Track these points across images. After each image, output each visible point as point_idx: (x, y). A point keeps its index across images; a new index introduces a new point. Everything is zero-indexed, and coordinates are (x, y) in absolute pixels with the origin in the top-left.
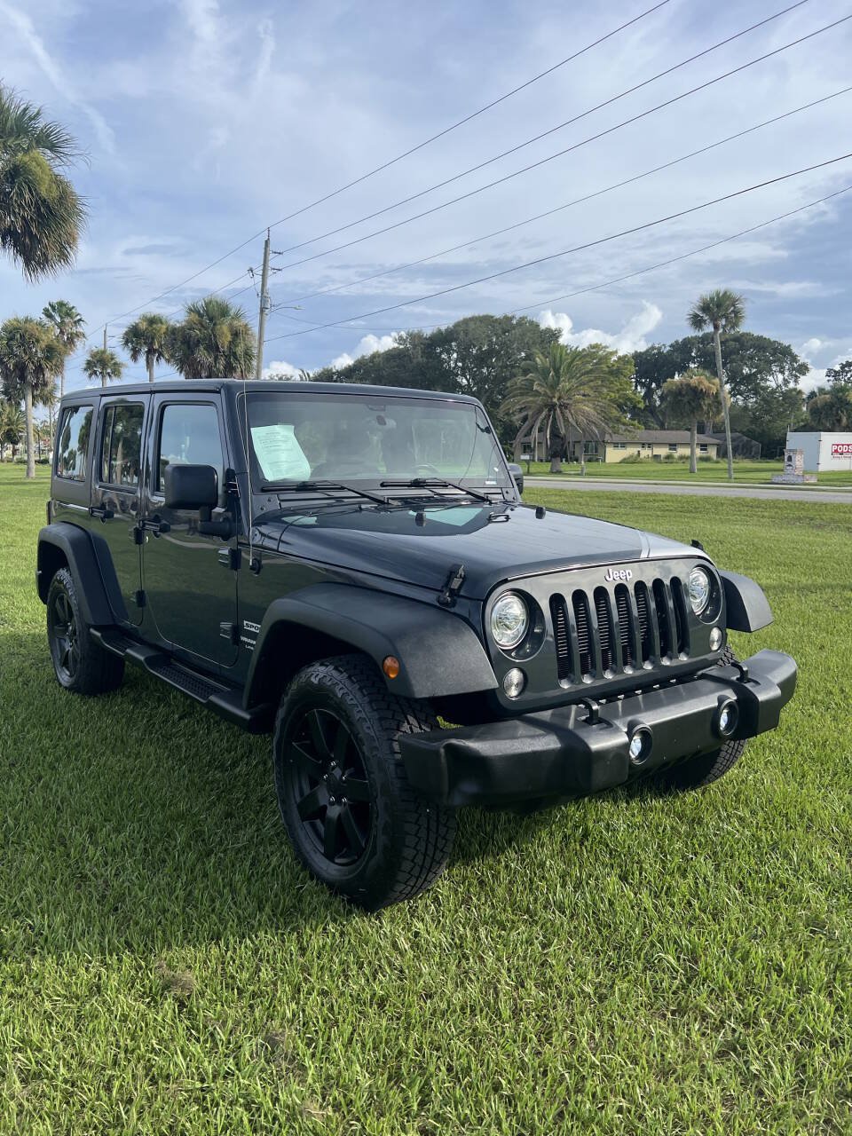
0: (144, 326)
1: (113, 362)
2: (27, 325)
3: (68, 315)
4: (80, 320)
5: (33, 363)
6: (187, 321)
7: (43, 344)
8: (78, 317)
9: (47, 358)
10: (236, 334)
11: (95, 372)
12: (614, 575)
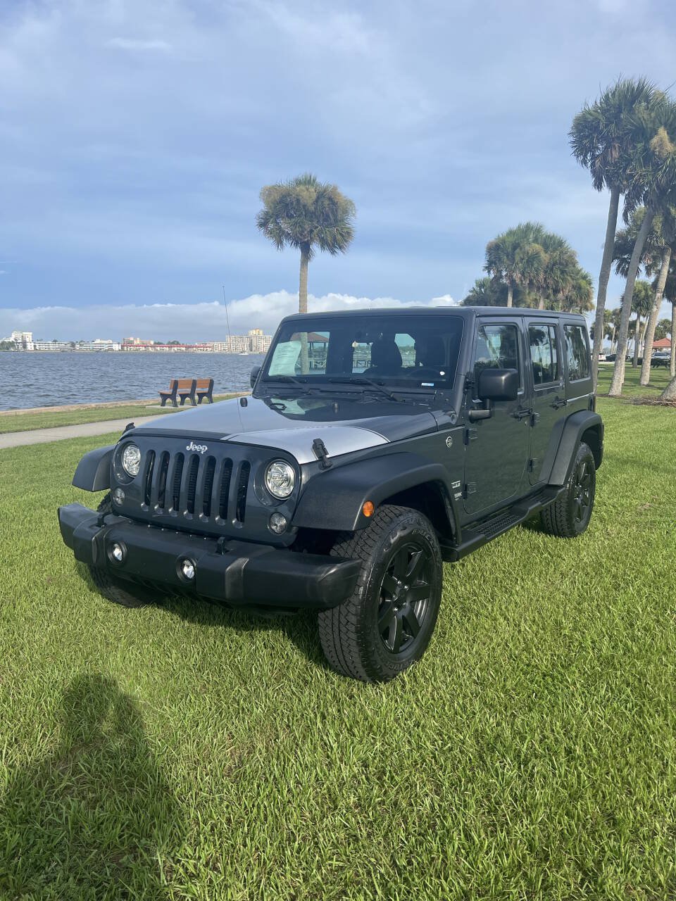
12: (192, 447)
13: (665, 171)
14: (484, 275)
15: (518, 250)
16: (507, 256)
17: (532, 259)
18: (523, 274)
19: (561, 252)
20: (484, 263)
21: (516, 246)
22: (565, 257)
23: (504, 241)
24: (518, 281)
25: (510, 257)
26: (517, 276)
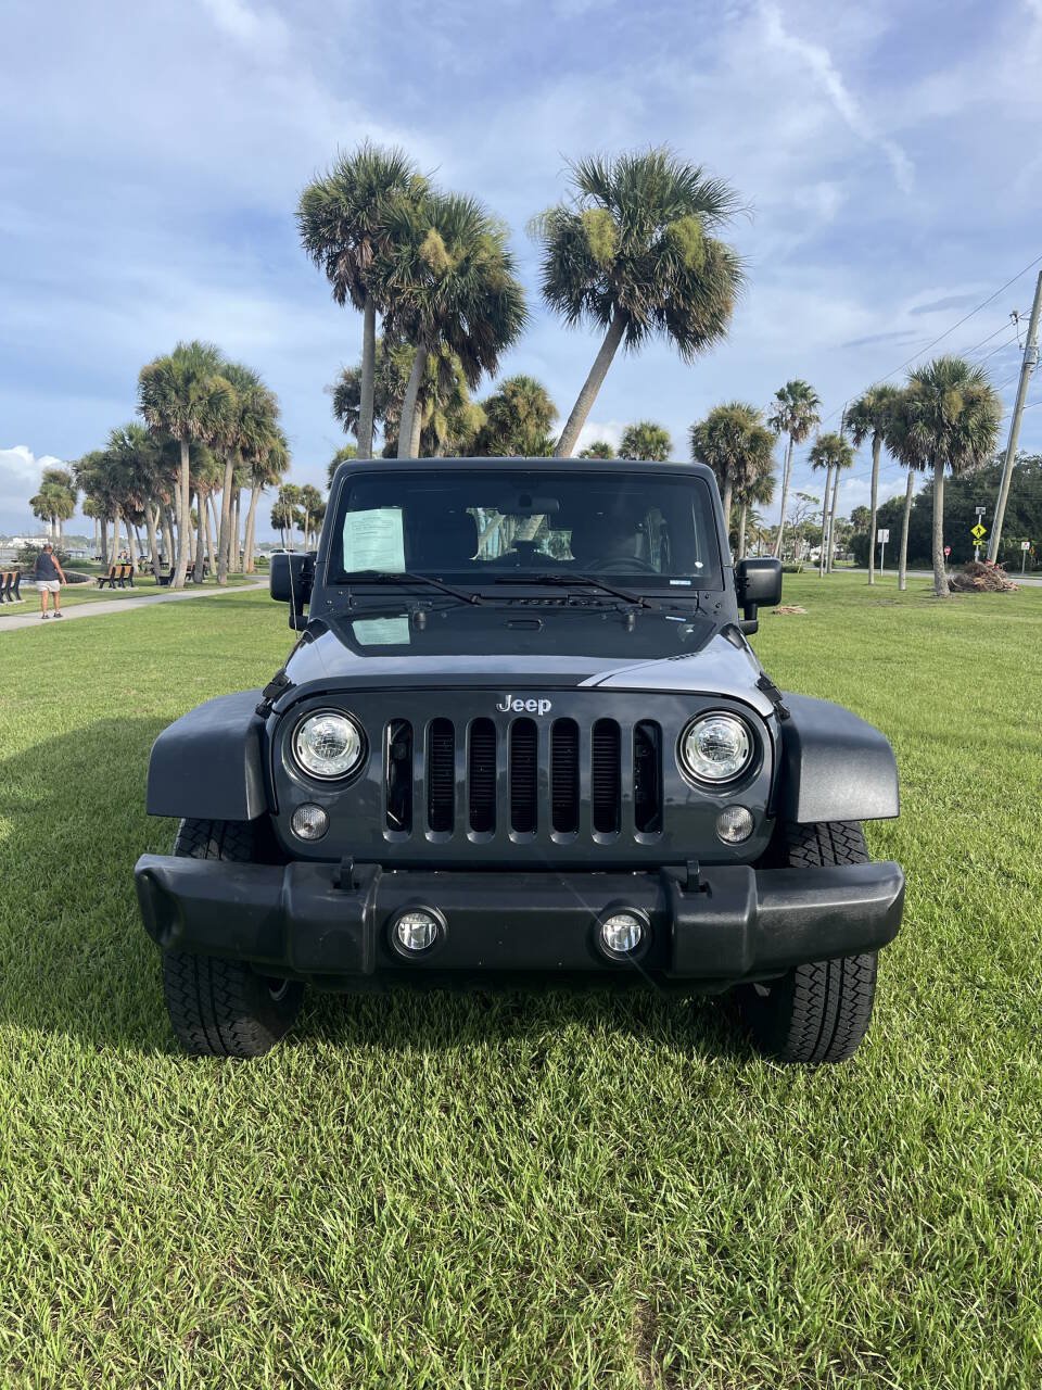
0: (871, 401)
1: (843, 448)
2: (733, 413)
3: (804, 396)
4: (815, 401)
5: (735, 455)
6: (908, 391)
7: (748, 433)
8: (814, 398)
9: (752, 449)
10: (971, 402)
11: (821, 462)
12: (513, 704)
13: (444, 291)
14: (142, 423)
15: (193, 385)
16: (177, 392)
17: (215, 400)
18: (204, 423)
19: (254, 393)
20: (138, 402)
21: (189, 378)
22: (261, 401)
23: (169, 368)
24: (196, 434)
25: (181, 393)
26: (194, 425)
